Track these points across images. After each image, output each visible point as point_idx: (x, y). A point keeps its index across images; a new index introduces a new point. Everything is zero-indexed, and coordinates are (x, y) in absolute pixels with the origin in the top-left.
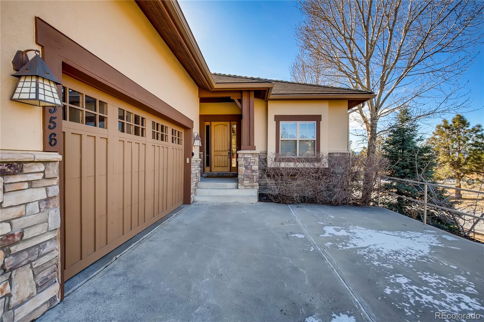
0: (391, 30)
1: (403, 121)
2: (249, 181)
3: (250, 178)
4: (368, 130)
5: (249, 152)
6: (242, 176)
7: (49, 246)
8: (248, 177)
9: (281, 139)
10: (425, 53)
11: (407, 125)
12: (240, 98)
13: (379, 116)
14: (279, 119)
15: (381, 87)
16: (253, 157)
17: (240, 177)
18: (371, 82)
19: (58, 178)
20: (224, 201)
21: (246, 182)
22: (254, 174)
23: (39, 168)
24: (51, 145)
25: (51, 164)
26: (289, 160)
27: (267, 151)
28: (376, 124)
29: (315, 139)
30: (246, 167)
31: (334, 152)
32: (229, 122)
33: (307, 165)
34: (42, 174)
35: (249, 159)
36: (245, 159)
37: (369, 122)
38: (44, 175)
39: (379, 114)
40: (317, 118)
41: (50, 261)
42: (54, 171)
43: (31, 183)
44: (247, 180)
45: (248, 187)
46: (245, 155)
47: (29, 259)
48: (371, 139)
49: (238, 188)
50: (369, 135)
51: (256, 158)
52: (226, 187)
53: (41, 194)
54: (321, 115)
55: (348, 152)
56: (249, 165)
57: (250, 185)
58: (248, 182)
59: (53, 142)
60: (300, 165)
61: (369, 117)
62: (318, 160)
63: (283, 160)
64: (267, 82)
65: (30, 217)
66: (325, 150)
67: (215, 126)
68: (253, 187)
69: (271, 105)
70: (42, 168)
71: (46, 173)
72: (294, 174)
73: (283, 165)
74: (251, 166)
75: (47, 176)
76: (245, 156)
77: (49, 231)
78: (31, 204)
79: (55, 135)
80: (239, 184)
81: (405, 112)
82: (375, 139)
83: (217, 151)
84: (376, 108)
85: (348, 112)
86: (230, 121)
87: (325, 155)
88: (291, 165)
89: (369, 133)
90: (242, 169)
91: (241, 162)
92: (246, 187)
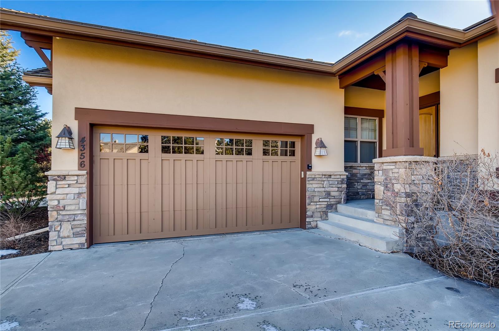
2: (390, 211)
3: (392, 207)
6: (380, 202)
7: (79, 217)
8: (388, 204)
16: (396, 168)
17: (377, 203)
19: (86, 183)
21: (386, 213)
22: (397, 199)
23: (74, 178)
24: (82, 167)
25: (80, 176)
30: (386, 187)
32: (434, 107)
34: (76, 181)
35: (391, 172)
36: (385, 172)
38: (77, 181)
41: (81, 225)
42: (82, 180)
43: (69, 185)
44: (387, 210)
45: (389, 223)
46: (385, 164)
47: (69, 220)
49: (373, 221)
51: (400, 170)
52: (367, 216)
53: (76, 191)
56: (390, 182)
57: (391, 219)
58: (388, 213)
59: (83, 165)
65: (69, 200)
68: (395, 223)
70: (76, 178)
71: (78, 181)
74: (393, 184)
75: (78, 182)
76: (385, 168)
77: (79, 209)
78: (69, 195)
79: (84, 162)
86: (436, 105)
90: (378, 190)
91: (379, 176)
92: (385, 221)
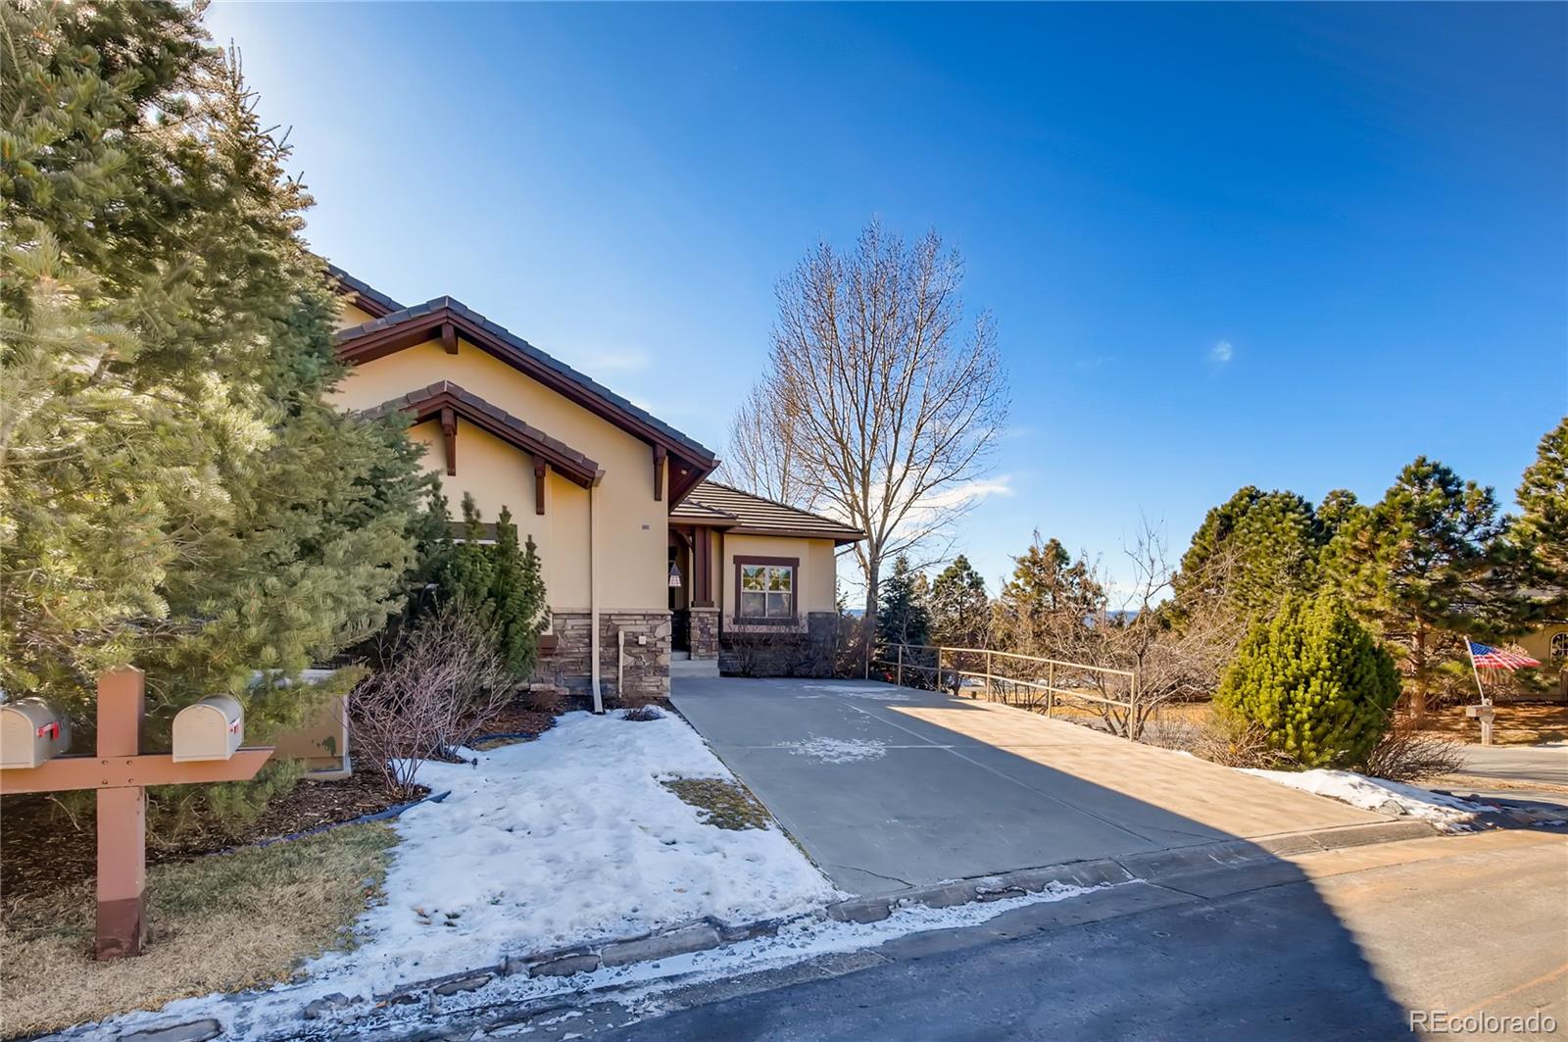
0: (897, 433)
1: (900, 573)
2: (705, 650)
3: (708, 647)
4: (867, 578)
5: (705, 609)
6: (697, 643)
8: (704, 643)
9: (743, 591)
11: (904, 577)
13: (882, 558)
14: (739, 561)
15: (884, 514)
17: (694, 644)
18: (870, 504)
21: (702, 651)
26: (761, 622)
27: (723, 609)
28: (877, 569)
29: (792, 592)
30: (701, 630)
31: (817, 611)
33: (782, 629)
35: (706, 619)
37: (869, 566)
39: (881, 554)
40: (794, 563)
46: (701, 613)
48: (870, 592)
49: (690, 659)
50: (869, 586)
51: (711, 618)
54: (799, 558)
55: (833, 610)
57: (707, 654)
60: (774, 629)
61: (868, 559)
62: (795, 621)
63: (749, 622)
64: (733, 518)
66: (804, 608)
68: (711, 657)
69: (728, 541)
72: (766, 641)
73: (750, 629)
74: (708, 628)
76: (700, 615)
80: (692, 654)
81: (903, 561)
82: (876, 593)
84: (878, 545)
85: (836, 551)
87: (802, 615)
88: (763, 629)
89: (868, 582)
90: (695, 633)
91: (694, 622)
92: (701, 657)
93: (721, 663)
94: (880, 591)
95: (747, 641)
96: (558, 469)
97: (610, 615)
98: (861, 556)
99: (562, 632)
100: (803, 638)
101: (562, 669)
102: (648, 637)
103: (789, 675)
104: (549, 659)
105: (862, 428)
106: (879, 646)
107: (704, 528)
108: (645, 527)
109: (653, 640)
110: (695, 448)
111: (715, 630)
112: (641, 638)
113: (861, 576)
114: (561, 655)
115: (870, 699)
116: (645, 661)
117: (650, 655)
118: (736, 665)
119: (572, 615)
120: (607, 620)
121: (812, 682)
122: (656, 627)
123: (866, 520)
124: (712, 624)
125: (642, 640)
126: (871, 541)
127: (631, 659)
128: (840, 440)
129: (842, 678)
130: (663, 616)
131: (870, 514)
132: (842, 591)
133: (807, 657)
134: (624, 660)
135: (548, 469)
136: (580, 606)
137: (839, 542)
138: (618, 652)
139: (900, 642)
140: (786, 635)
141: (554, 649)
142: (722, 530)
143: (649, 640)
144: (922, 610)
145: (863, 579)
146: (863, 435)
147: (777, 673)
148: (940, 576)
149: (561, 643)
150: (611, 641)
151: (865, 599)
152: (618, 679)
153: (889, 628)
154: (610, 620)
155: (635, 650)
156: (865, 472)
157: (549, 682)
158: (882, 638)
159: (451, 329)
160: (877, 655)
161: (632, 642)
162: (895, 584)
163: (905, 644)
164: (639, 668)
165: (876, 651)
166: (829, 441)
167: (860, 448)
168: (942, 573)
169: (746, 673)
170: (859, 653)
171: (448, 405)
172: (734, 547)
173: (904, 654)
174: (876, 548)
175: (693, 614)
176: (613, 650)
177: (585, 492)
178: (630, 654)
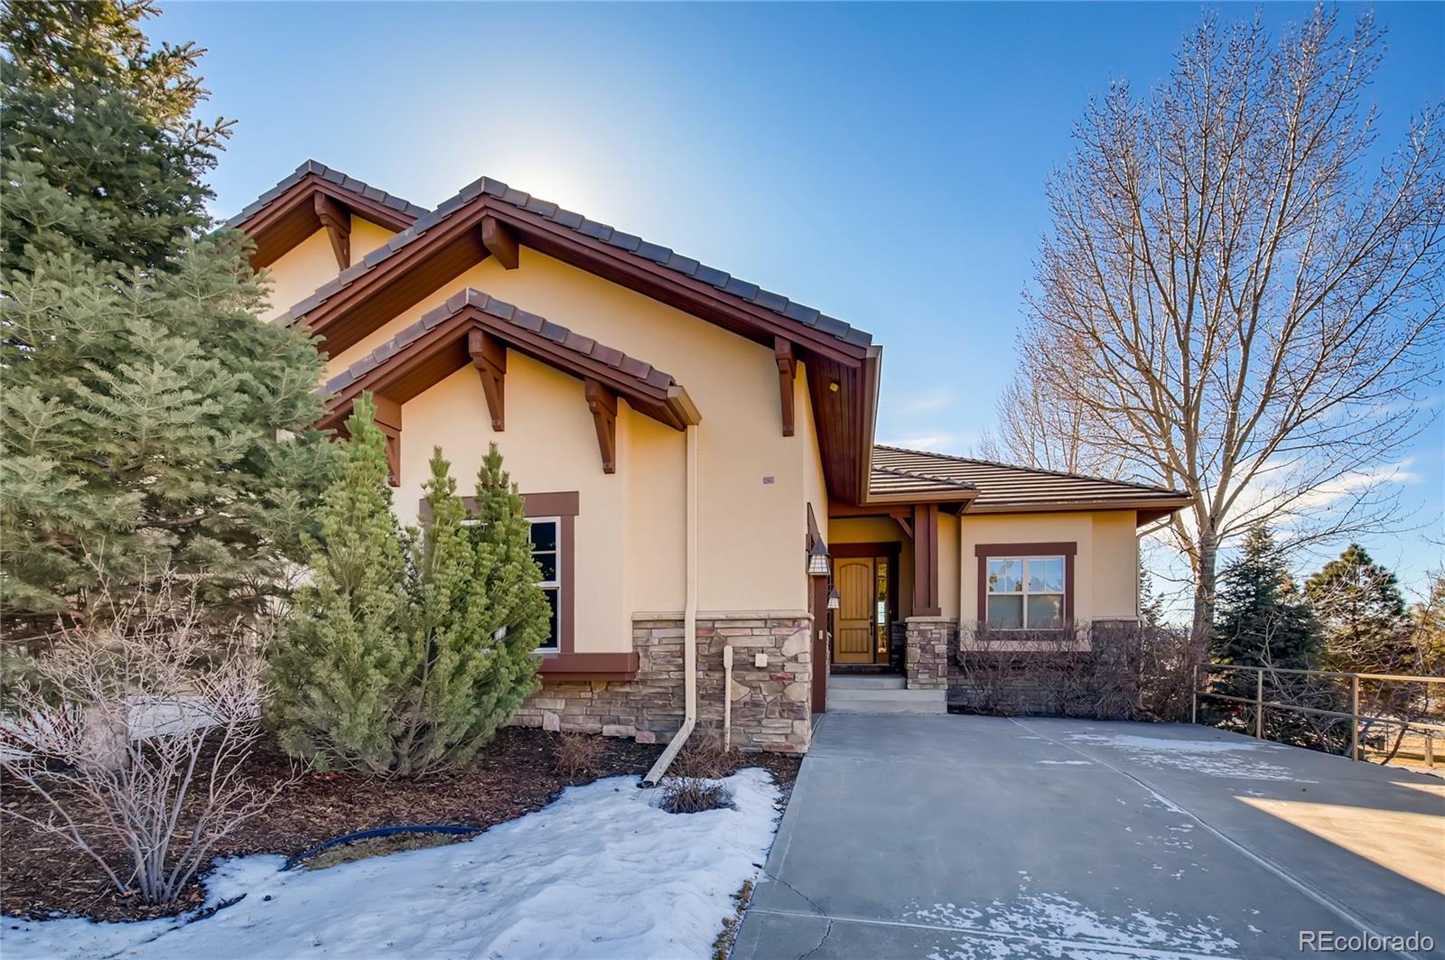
0: (1246, 344)
1: (1257, 552)
2: (928, 675)
3: (932, 670)
4: (1194, 569)
5: (929, 619)
6: (915, 665)
8: (926, 666)
9: (988, 593)
10: (1303, 411)
11: (1264, 559)
12: (908, 516)
13: (1222, 535)
14: (983, 552)
15: (1224, 469)
16: (936, 629)
17: (911, 667)
18: (1198, 460)
20: (882, 709)
21: (923, 677)
22: (938, 661)
26: (1012, 637)
27: (959, 618)
28: (1213, 555)
29: (1063, 592)
30: (923, 648)
31: (1105, 619)
32: (872, 559)
33: (1046, 646)
35: (929, 633)
36: (922, 633)
37: (1198, 551)
39: (1219, 532)
40: (1068, 550)
44: (925, 673)
45: (928, 686)
46: (922, 624)
48: (1200, 590)
49: (906, 688)
50: (1198, 581)
51: (941, 630)
52: (883, 686)
54: (1076, 543)
55: (1136, 618)
56: (929, 643)
57: (931, 682)
58: (926, 676)
60: (1031, 646)
61: (1196, 539)
62: (1070, 634)
63: (994, 636)
64: (966, 488)
66: (1084, 614)
67: (841, 568)
68: (936, 686)
69: (967, 525)
72: (1017, 663)
73: (995, 646)
74: (934, 646)
76: (921, 628)
80: (910, 681)
81: (1261, 534)
82: (1211, 590)
83: (846, 619)
84: (1213, 519)
85: (1139, 530)
86: (875, 557)
87: (1081, 624)
88: (1013, 646)
89: (1197, 574)
90: (914, 653)
91: (913, 637)
92: (922, 686)
93: (951, 694)
94: (1220, 587)
95: (986, 663)
96: (637, 405)
97: (714, 621)
98: (1185, 538)
99: (646, 648)
100: (1080, 657)
101: (645, 704)
102: (772, 655)
103: (1059, 714)
104: (627, 689)
105: (1183, 345)
106: (1217, 671)
107: (927, 506)
108: (768, 480)
109: (777, 660)
110: (837, 332)
111: (942, 648)
112: (758, 656)
113: (1185, 569)
114: (644, 682)
115: (1195, 772)
116: (766, 695)
117: (775, 684)
118: (976, 696)
119: (659, 622)
120: (710, 632)
121: (1090, 726)
122: (784, 639)
123: (1192, 480)
124: (939, 640)
125: (761, 660)
126: (1200, 511)
127: (744, 690)
128: (1147, 372)
129: (1149, 721)
130: (794, 620)
131: (1199, 472)
132: (1155, 593)
133: (1088, 687)
134: (734, 691)
135: (622, 406)
136: (668, 609)
137: (1145, 516)
138: (724, 677)
139: (1257, 663)
140: (1051, 654)
141: (633, 673)
142: (954, 509)
143: (773, 660)
144: (1302, 612)
145: (1190, 573)
146: (1186, 354)
147: (1036, 709)
148: (1316, 575)
149: (645, 665)
150: (713, 663)
151: (1193, 601)
152: (723, 721)
153: (1238, 642)
154: (713, 629)
155: (751, 677)
156: (1190, 409)
157: (626, 723)
158: (1222, 657)
159: (493, 222)
160: (1214, 684)
161: (745, 664)
162: (1247, 573)
163: (1270, 668)
164: (756, 704)
165: (1212, 678)
166: (1126, 371)
167: (1181, 373)
168: (1320, 571)
169: (988, 710)
170: (1178, 681)
171: (475, 325)
172: (976, 532)
173: (1266, 683)
174: (1209, 523)
175: (910, 627)
176: (717, 675)
177: (679, 435)
178: (743, 683)
